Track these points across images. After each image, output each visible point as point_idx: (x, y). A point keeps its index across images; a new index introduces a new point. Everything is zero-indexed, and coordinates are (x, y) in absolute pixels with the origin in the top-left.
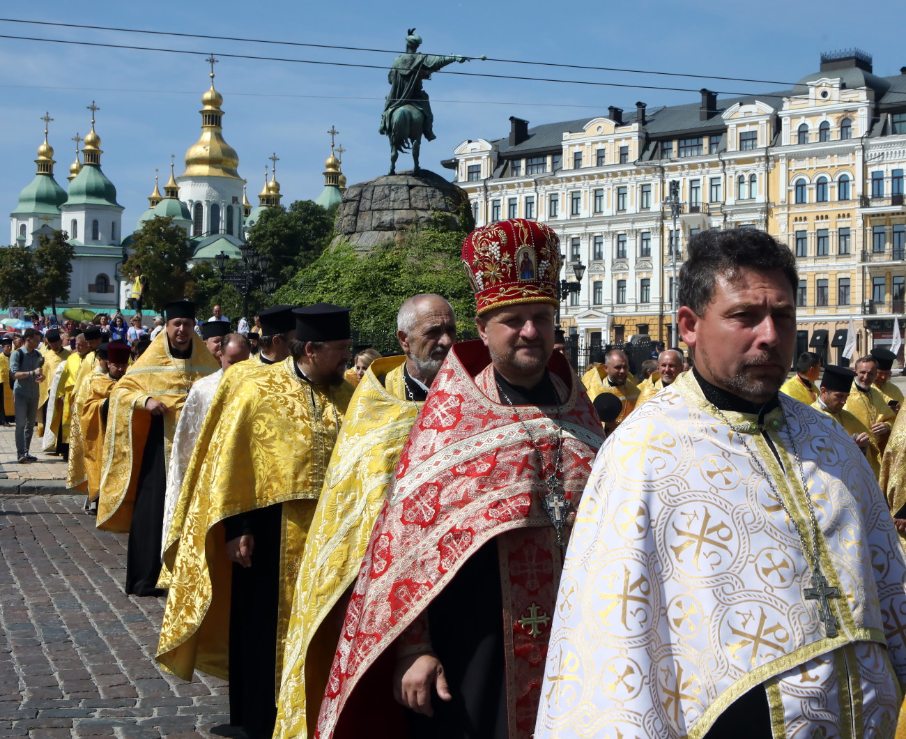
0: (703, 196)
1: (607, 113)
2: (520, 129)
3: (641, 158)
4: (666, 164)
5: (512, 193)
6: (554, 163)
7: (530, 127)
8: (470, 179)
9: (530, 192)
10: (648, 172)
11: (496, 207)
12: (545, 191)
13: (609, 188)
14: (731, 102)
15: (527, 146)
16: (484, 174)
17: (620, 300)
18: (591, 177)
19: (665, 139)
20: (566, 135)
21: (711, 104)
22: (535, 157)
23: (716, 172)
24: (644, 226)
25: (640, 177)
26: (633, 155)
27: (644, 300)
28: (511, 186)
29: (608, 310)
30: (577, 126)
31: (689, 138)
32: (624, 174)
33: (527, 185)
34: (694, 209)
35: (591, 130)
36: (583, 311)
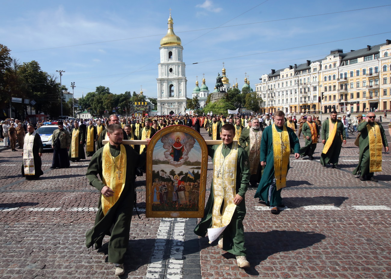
0: (306, 81)
1: (289, 67)
2: (274, 71)
3: (294, 75)
4: (299, 76)
5: (271, 84)
6: (279, 77)
7: (275, 71)
8: (264, 82)
9: (274, 83)
10: (296, 77)
11: (269, 86)
12: (277, 83)
13: (289, 81)
14: (312, 62)
15: (275, 74)
16: (267, 80)
17: (291, 102)
18: (285, 79)
19: (299, 71)
20: (281, 72)
21: (309, 63)
22: (276, 76)
23: (309, 76)
24: (295, 88)
25: (294, 79)
26: (293, 75)
27: (296, 102)
28: (271, 82)
29: (289, 104)
30: (282, 70)
31: (304, 70)
32: (291, 78)
33: (274, 82)
34: (305, 84)
35: (285, 70)
36: (285, 104)
